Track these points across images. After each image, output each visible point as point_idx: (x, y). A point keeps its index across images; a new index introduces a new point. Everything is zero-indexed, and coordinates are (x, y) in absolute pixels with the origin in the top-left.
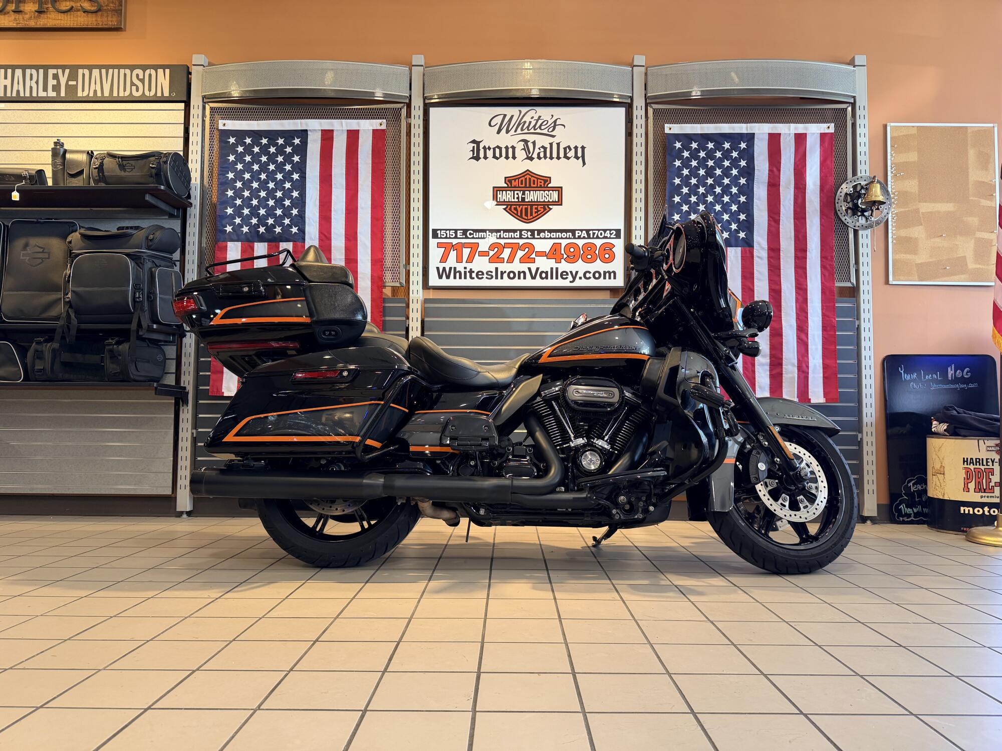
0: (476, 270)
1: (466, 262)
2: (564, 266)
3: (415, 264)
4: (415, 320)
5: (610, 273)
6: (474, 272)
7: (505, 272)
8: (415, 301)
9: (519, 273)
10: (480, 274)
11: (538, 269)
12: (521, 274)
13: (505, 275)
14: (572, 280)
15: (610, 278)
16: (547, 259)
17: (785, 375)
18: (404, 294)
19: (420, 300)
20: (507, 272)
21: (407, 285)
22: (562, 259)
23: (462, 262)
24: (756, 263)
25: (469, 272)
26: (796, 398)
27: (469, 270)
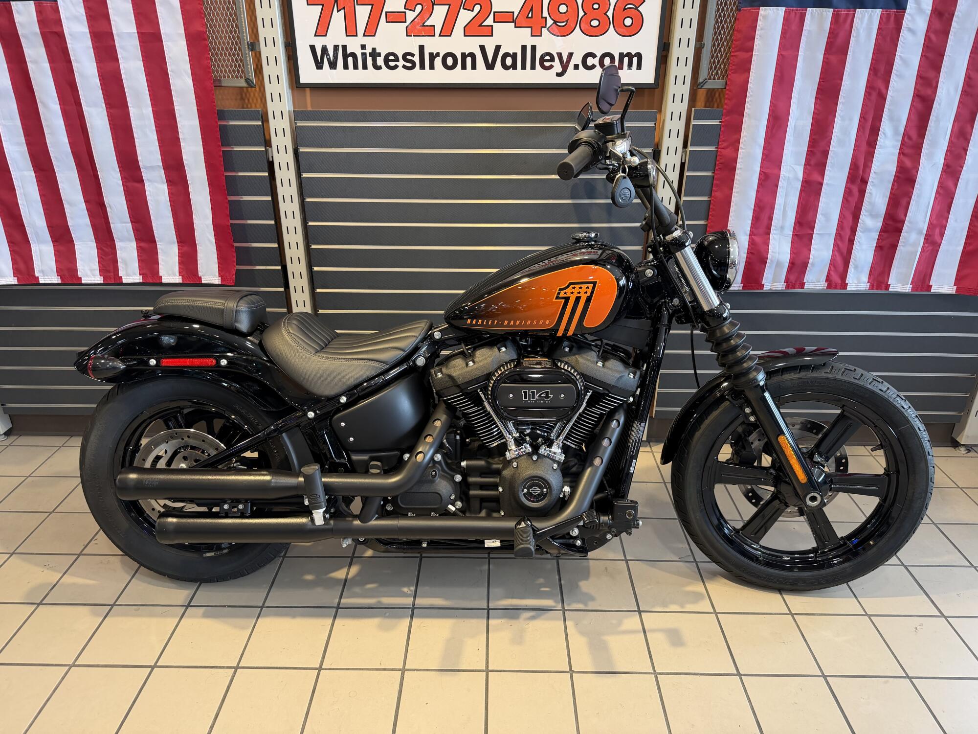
0: (383, 51)
1: (364, 35)
2: (547, 43)
3: (270, 42)
4: (282, 150)
5: (629, 55)
6: (379, 55)
7: (438, 55)
8: (278, 115)
9: (464, 56)
10: (390, 60)
11: (498, 48)
12: (467, 59)
13: (438, 61)
14: (560, 70)
15: (630, 68)
16: (515, 27)
17: (902, 248)
18: (255, 101)
19: (288, 114)
20: (441, 55)
21: (259, 83)
22: (543, 29)
23: (356, 35)
24: (903, 42)
25: (370, 56)
26: (908, 287)
27: (371, 52)
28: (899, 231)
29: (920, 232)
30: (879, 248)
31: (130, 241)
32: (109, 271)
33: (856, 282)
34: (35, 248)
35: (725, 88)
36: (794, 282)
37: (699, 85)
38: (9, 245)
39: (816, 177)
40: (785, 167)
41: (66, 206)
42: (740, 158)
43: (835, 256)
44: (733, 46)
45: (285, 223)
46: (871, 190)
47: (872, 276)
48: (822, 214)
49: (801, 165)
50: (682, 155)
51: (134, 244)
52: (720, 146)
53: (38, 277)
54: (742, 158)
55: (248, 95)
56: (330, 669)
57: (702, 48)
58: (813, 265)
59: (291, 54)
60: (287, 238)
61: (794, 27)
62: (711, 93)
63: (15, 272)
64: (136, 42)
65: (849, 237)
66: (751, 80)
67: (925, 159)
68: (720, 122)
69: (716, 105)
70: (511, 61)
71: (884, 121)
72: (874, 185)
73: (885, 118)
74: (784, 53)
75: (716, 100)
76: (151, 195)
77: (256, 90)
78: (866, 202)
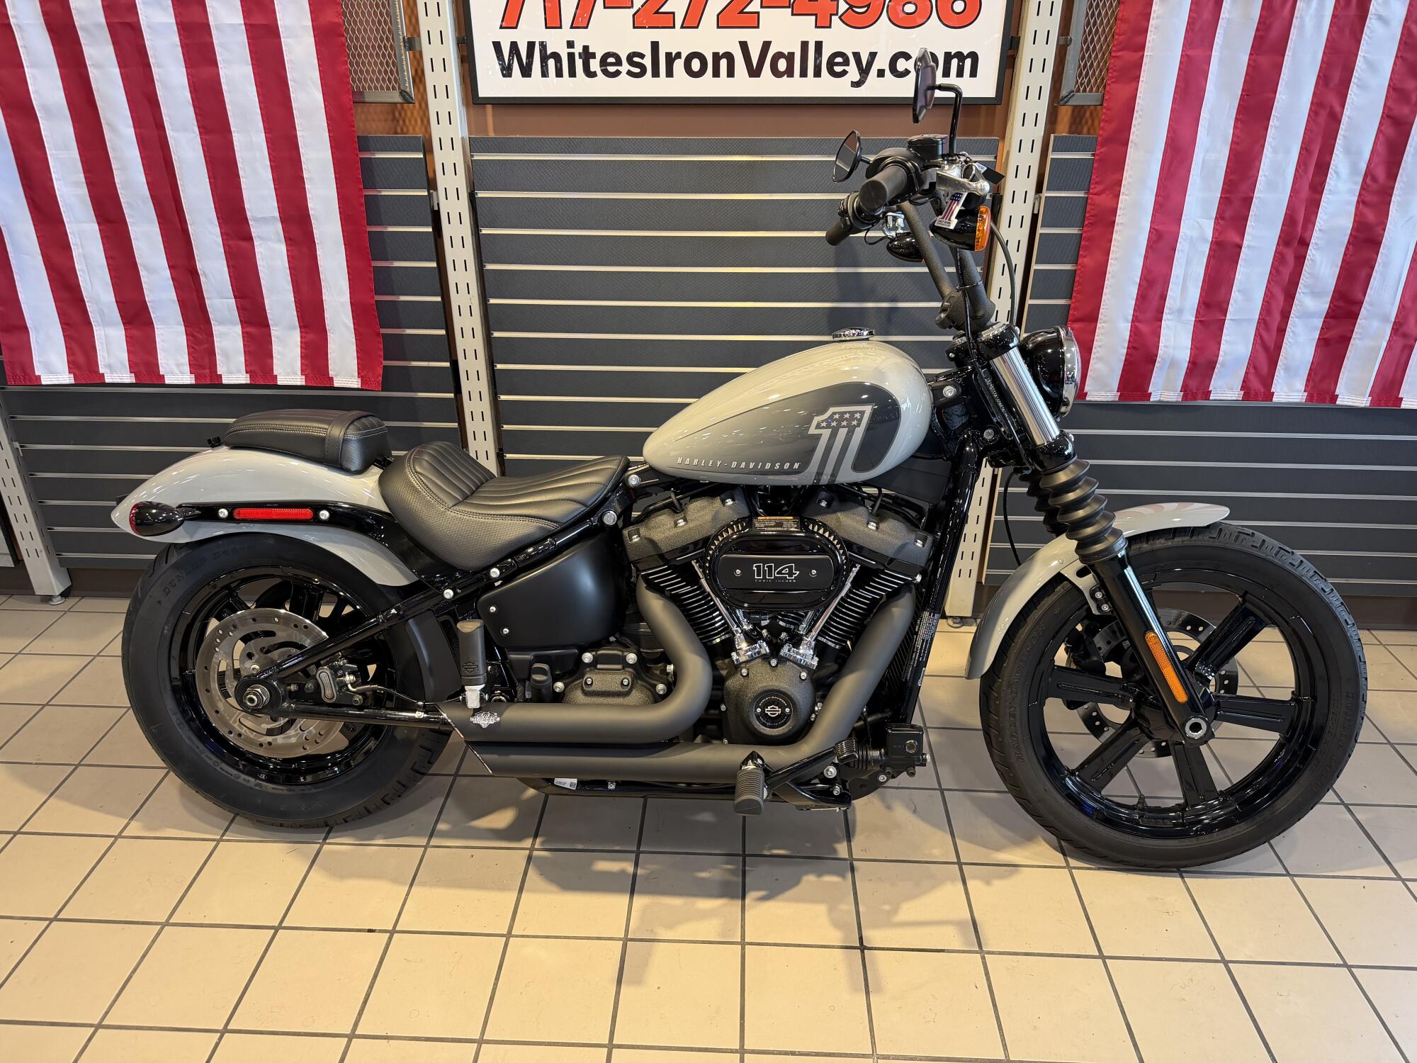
0: (599, 50)
1: (572, 27)
2: (839, 38)
3: (435, 38)
4: (452, 193)
5: (960, 56)
6: (593, 56)
7: (678, 55)
8: (446, 143)
9: (717, 57)
10: (610, 63)
11: (766, 45)
12: (721, 62)
13: (679, 65)
14: (857, 77)
15: (960, 74)
16: (793, 14)
17: (1357, 341)
18: (413, 122)
19: (460, 141)
20: (684, 56)
21: (420, 97)
22: (833, 17)
23: (561, 27)
24: (1368, 36)
25: (580, 57)
26: (1366, 399)
27: (581, 51)
28: (1355, 316)
29: (1385, 319)
30: (1323, 342)
31: (233, 324)
32: (204, 369)
33: (1285, 389)
34: (99, 333)
35: (1102, 105)
36: (1194, 391)
37: (1062, 100)
38: (62, 328)
39: (1232, 237)
40: (1186, 221)
41: (143, 273)
42: (1120, 208)
43: (1257, 351)
44: (1115, 42)
45: (456, 300)
46: (1313, 255)
47: (1311, 382)
48: (1239, 291)
49: (1211, 219)
50: (1034, 204)
51: (238, 329)
52: (1091, 191)
53: (103, 374)
54: (1124, 209)
55: (403, 114)
56: (522, 936)
57: (1068, 45)
58: (1223, 365)
59: (465, 53)
60: (458, 322)
61: (1206, 15)
62: (1079, 112)
63: (71, 366)
64: (243, 38)
65: (1279, 323)
66: (1140, 93)
67: (1396, 210)
68: (1093, 155)
69: (1085, 130)
70: (785, 65)
71: (1337, 155)
72: (1318, 248)
73: (1338, 150)
74: (1188, 53)
75: (1086, 122)
76: (262, 259)
77: (414, 107)
78: (1306, 274)
